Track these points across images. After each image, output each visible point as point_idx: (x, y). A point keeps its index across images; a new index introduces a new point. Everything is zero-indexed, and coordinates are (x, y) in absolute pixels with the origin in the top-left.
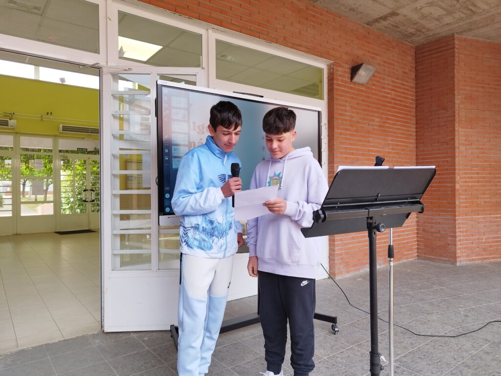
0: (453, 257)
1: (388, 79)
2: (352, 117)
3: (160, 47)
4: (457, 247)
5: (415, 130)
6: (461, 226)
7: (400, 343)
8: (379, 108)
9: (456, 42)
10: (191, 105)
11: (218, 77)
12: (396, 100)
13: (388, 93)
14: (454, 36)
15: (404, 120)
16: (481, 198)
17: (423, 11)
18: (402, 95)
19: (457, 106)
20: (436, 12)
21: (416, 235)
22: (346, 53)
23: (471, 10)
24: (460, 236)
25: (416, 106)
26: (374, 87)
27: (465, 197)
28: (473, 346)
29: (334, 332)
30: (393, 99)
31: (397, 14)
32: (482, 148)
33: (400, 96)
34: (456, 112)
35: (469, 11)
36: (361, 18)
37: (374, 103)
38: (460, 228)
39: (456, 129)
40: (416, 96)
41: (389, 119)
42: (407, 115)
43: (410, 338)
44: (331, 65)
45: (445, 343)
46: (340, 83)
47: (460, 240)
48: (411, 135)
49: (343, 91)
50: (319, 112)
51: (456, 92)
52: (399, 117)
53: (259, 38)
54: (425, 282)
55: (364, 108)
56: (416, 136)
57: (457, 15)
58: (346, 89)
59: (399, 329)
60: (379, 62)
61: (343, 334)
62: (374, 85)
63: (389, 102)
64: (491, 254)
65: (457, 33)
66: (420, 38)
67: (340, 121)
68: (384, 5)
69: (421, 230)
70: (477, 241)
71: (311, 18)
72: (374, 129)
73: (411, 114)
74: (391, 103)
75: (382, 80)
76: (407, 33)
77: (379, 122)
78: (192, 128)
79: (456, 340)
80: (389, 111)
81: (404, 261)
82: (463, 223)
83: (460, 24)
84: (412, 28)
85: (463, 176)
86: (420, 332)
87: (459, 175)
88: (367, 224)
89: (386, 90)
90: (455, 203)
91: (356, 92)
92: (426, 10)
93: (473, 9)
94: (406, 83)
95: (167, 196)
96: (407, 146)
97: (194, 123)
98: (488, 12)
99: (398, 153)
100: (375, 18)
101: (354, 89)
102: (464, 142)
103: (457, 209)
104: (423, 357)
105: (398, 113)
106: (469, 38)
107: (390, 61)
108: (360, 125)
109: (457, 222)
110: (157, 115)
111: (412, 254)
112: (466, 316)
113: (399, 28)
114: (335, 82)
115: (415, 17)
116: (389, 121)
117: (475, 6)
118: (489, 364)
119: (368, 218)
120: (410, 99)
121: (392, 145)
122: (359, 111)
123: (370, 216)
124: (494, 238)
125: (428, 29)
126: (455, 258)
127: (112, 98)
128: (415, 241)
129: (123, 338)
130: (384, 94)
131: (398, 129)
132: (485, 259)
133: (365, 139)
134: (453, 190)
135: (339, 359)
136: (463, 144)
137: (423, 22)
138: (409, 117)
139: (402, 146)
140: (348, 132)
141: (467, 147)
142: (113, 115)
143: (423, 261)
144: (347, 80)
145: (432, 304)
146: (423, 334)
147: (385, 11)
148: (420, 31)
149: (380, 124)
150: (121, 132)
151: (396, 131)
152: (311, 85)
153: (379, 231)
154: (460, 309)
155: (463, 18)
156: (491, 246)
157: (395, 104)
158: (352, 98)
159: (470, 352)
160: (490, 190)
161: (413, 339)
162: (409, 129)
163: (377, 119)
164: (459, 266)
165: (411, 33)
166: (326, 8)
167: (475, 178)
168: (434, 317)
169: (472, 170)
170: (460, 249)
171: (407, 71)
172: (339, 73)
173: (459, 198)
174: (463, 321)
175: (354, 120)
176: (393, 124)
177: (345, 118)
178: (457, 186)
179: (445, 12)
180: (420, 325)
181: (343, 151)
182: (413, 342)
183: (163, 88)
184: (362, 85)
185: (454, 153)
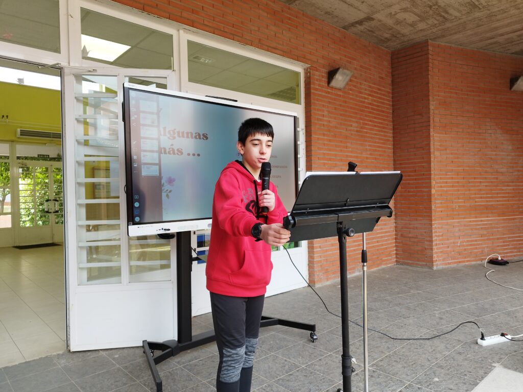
0: (430, 262)
1: (365, 84)
2: (329, 122)
3: (128, 47)
4: (434, 251)
5: (391, 135)
6: (437, 230)
7: (377, 347)
8: (356, 113)
9: (430, 48)
10: (161, 109)
11: (190, 80)
12: (373, 105)
13: (365, 98)
14: (428, 42)
15: (381, 125)
16: (456, 202)
17: (398, 16)
18: (380, 100)
19: (431, 112)
20: (410, 18)
21: (395, 241)
22: (323, 57)
23: (444, 17)
24: (436, 240)
25: (393, 112)
26: (351, 92)
27: (440, 201)
28: (446, 347)
29: (313, 340)
30: (370, 104)
31: (373, 19)
32: (456, 153)
33: (378, 102)
34: (431, 118)
35: (442, 18)
36: (337, 21)
37: (351, 108)
38: (436, 232)
39: (431, 134)
40: (393, 101)
41: (366, 124)
42: (384, 120)
43: (387, 342)
44: (307, 69)
45: (420, 346)
46: (317, 87)
47: (436, 245)
48: (388, 140)
49: (320, 95)
50: (295, 117)
51: (431, 98)
52: (376, 122)
53: (234, 40)
54: (403, 287)
55: (342, 113)
56: (394, 141)
57: (431, 21)
58: (324, 94)
59: (377, 334)
60: (355, 66)
61: (321, 342)
62: (351, 90)
63: (366, 107)
64: (465, 258)
65: (430, 39)
66: (395, 43)
67: (317, 127)
68: (359, 10)
69: (399, 235)
70: (453, 245)
71: (287, 20)
72: (352, 134)
73: (388, 119)
74: (368, 108)
75: (359, 85)
76: (383, 38)
77: (357, 127)
78: (162, 133)
79: (431, 342)
80: (366, 116)
81: (383, 266)
82: (439, 228)
83: (434, 30)
84: (387, 33)
85: (438, 181)
86: (397, 336)
87: (434, 180)
88: (337, 228)
89: (363, 95)
90: (431, 208)
91: (333, 97)
92: (401, 16)
93: (446, 16)
94: (383, 89)
95: (137, 205)
96: (385, 151)
97: (165, 128)
98: (459, 19)
99: (375, 159)
100: (351, 23)
101: (332, 94)
102: (439, 147)
103: (433, 214)
104: (398, 360)
105: (375, 118)
106: (443, 44)
107: (366, 66)
108: (338, 130)
109: (433, 227)
110: (124, 119)
111: (391, 260)
112: (441, 319)
113: (375, 33)
114: (312, 86)
115: (390, 22)
116: (367, 126)
117: (447, 12)
118: (460, 364)
119: (338, 223)
120: (387, 104)
121: (370, 150)
122: (336, 116)
123: (340, 221)
124: (468, 241)
125: (402, 35)
126: (432, 262)
127: (75, 100)
128: (394, 247)
129: (91, 357)
130: (361, 99)
131: (376, 134)
132: (460, 262)
133: (343, 145)
134: (429, 195)
135: (316, 367)
136: (438, 150)
137: (398, 28)
138: (386, 122)
139: (379, 151)
140: (326, 138)
141: (442, 152)
142: (76, 119)
143: (402, 266)
144: (324, 84)
145: (409, 308)
146: (400, 338)
147: (362, 16)
148: (396, 37)
149: (358, 129)
150: (86, 138)
151: (373, 136)
152: (288, 89)
153: (349, 236)
154: (435, 312)
155: (436, 24)
156: (465, 249)
157: (372, 109)
158: (329, 102)
159: (444, 353)
160: (464, 194)
161: (390, 343)
162: (386, 134)
163: (354, 124)
164: (436, 270)
165: (386, 38)
166: (303, 11)
167: (450, 183)
168: (411, 321)
169: (446, 175)
170: (437, 253)
171: (383, 76)
172: (316, 77)
173: (435, 203)
174: (438, 324)
175: (331, 125)
176: (371, 129)
177: (322, 123)
178: (433, 191)
179: (419, 19)
180: (397, 329)
181: (321, 156)
182: (390, 346)
183: (130, 91)
184: (340, 89)
185: (430, 158)
